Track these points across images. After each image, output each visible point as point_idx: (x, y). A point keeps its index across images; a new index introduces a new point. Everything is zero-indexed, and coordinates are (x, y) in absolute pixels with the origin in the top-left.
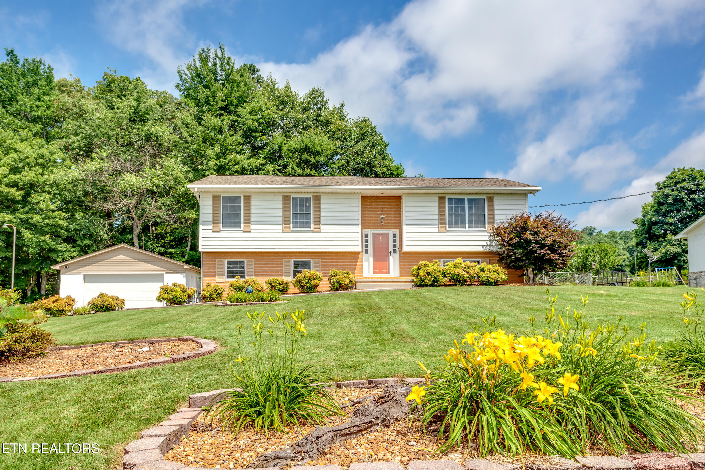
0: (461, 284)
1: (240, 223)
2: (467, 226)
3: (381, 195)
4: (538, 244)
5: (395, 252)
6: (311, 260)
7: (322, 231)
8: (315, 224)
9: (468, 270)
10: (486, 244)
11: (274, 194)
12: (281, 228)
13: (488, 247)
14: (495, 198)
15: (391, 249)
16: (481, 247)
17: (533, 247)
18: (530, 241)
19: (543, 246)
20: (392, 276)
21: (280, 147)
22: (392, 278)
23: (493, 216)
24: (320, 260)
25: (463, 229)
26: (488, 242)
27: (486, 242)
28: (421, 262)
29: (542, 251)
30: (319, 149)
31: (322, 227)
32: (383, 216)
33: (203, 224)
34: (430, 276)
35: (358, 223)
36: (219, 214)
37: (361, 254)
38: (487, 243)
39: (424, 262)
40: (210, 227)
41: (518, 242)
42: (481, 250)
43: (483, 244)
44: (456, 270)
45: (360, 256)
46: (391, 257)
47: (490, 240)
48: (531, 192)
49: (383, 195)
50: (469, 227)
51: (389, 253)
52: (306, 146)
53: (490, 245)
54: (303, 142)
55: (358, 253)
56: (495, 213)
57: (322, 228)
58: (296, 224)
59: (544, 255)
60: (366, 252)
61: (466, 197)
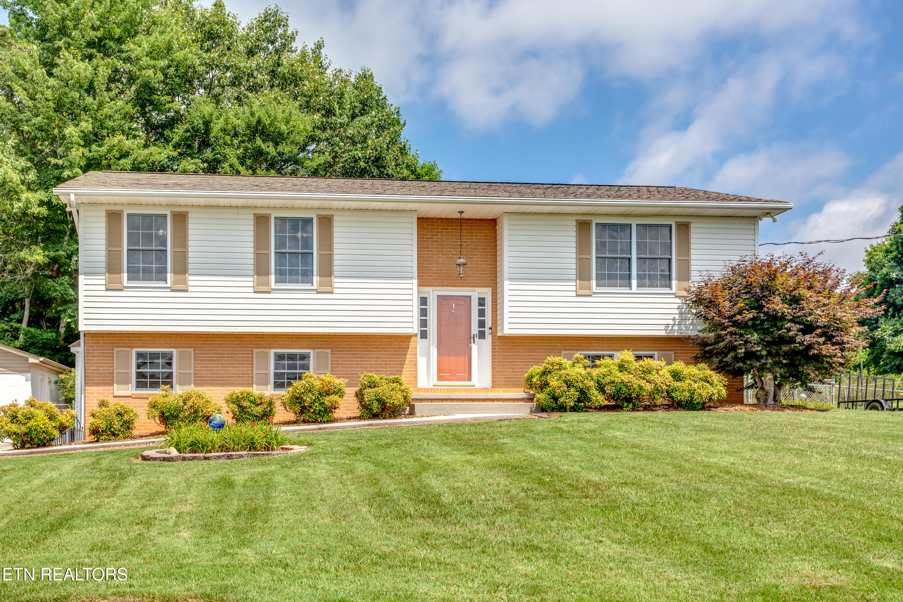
0: (631, 406)
1: (166, 273)
2: (634, 282)
3: (458, 216)
4: (799, 323)
5: (482, 335)
6: (311, 351)
7: (335, 291)
8: (321, 275)
9: (649, 377)
10: (671, 322)
11: (235, 211)
12: (252, 284)
13: (676, 328)
14: (692, 225)
15: (475, 329)
16: (663, 327)
17: (789, 330)
18: (783, 318)
19: (808, 329)
20: (477, 387)
21: (207, 123)
22: (477, 390)
23: (687, 263)
24: (329, 351)
25: (626, 290)
26: (677, 317)
27: (671, 317)
28: (551, 359)
29: (808, 337)
30: (284, 128)
31: (337, 282)
32: (462, 261)
33: (86, 274)
34: (572, 390)
35: (410, 275)
36: (120, 252)
37: (413, 339)
38: (674, 319)
39: (557, 359)
40: (101, 280)
42: (663, 333)
43: (666, 322)
44: (625, 377)
45: (412, 344)
46: (474, 348)
47: (681, 314)
48: (769, 213)
49: (464, 216)
50: (639, 286)
51: (470, 339)
52: (259, 122)
53: (679, 325)
54: (252, 114)
55: (407, 338)
56: (693, 257)
57: (335, 285)
58: (281, 277)
59: (810, 347)
60: (424, 335)
61: (634, 222)
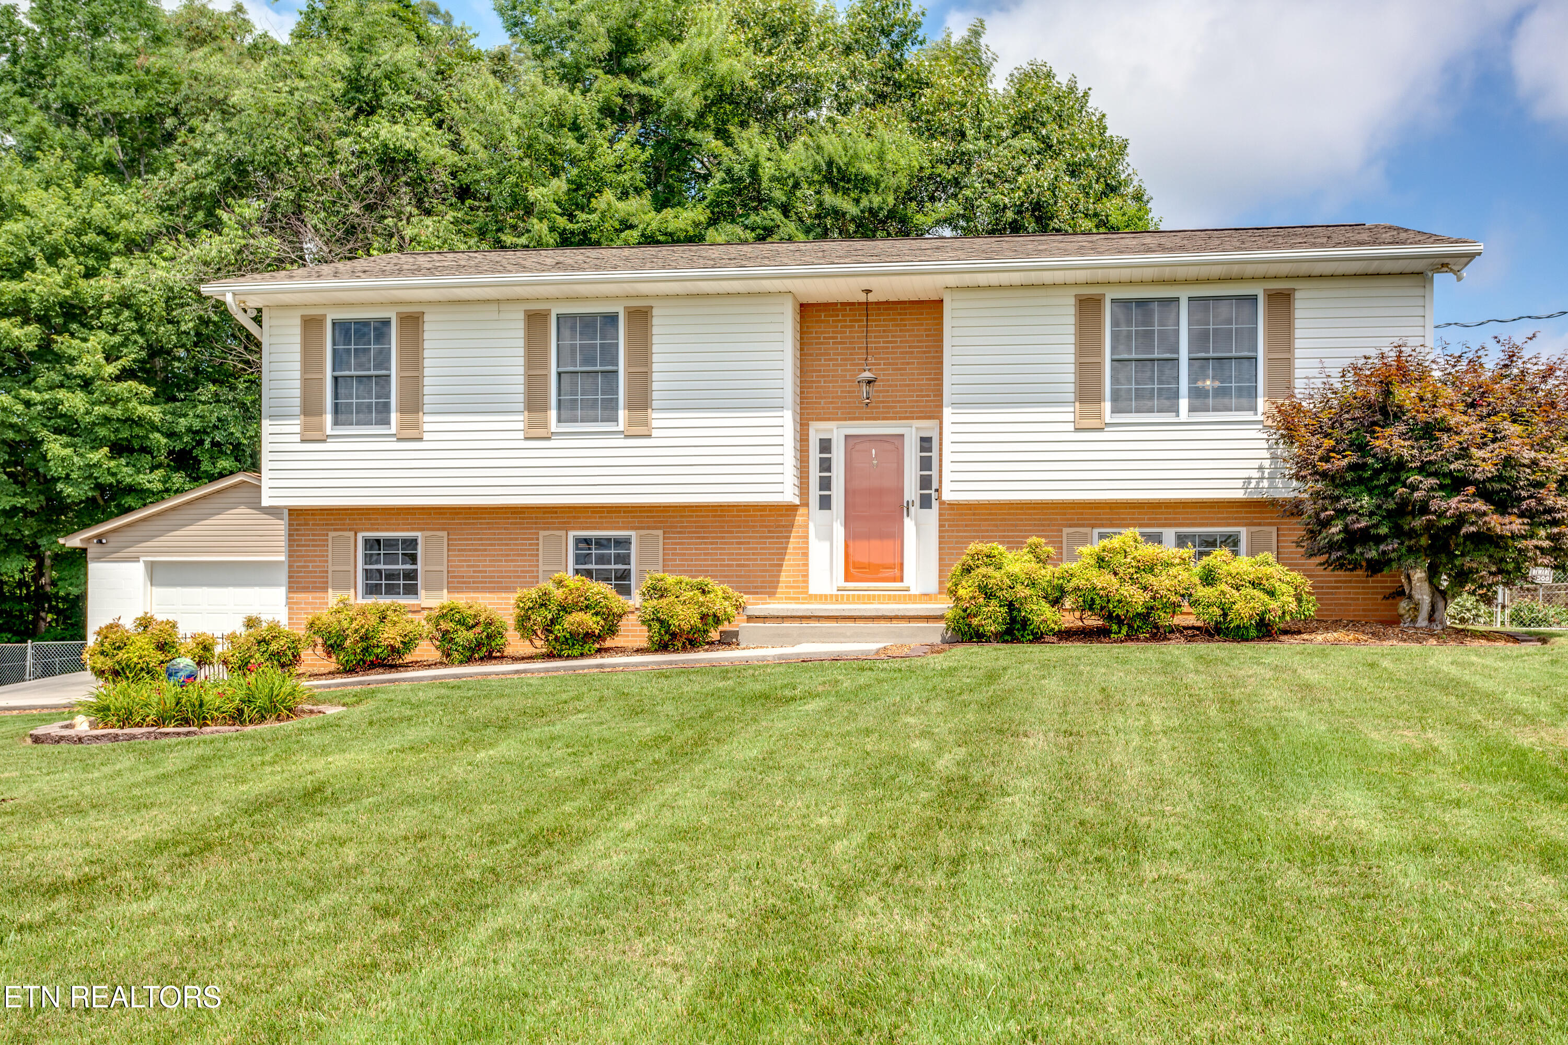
0: (1124, 630)
1: (391, 411)
2: (1184, 403)
3: (862, 298)
4: (1435, 474)
5: (925, 502)
6: (632, 533)
7: (655, 433)
8: (630, 407)
9: (1148, 579)
10: (1255, 474)
11: (495, 307)
12: (521, 426)
13: (1265, 484)
14: (1298, 295)
15: (911, 491)
16: (1240, 484)
17: (1414, 488)
18: (1401, 465)
19: (1457, 484)
20: (913, 591)
22: (913, 599)
23: (1288, 363)
24: (660, 533)
25: (1169, 417)
26: (1267, 463)
27: (1256, 464)
28: (973, 547)
29: (1454, 502)
31: (657, 419)
32: (867, 375)
33: (271, 417)
34: (994, 602)
35: (777, 402)
36: (321, 380)
37: (801, 511)
38: (1261, 468)
40: (294, 426)
41: (1352, 467)
42: (1239, 495)
43: (1245, 474)
44: (1103, 580)
45: (799, 519)
46: (909, 525)
47: (1274, 458)
48: (1444, 264)
49: (872, 298)
50: (1192, 409)
51: (900, 510)
53: (1271, 478)
55: (791, 509)
56: (1298, 353)
57: (655, 424)
58: (567, 410)
59: (1461, 519)
60: (825, 503)
61: (1184, 294)
